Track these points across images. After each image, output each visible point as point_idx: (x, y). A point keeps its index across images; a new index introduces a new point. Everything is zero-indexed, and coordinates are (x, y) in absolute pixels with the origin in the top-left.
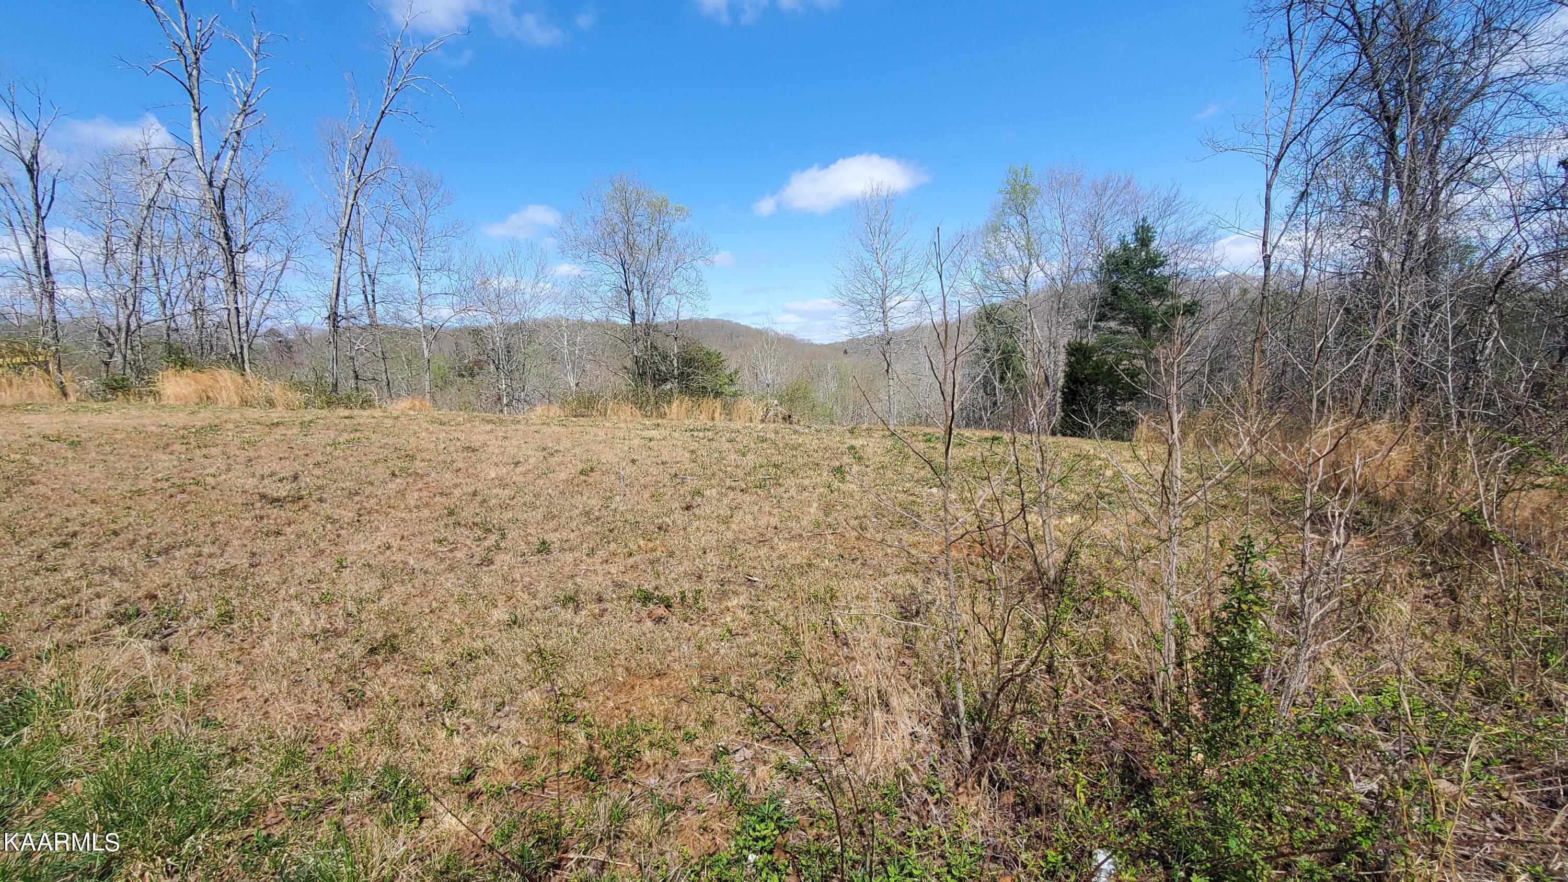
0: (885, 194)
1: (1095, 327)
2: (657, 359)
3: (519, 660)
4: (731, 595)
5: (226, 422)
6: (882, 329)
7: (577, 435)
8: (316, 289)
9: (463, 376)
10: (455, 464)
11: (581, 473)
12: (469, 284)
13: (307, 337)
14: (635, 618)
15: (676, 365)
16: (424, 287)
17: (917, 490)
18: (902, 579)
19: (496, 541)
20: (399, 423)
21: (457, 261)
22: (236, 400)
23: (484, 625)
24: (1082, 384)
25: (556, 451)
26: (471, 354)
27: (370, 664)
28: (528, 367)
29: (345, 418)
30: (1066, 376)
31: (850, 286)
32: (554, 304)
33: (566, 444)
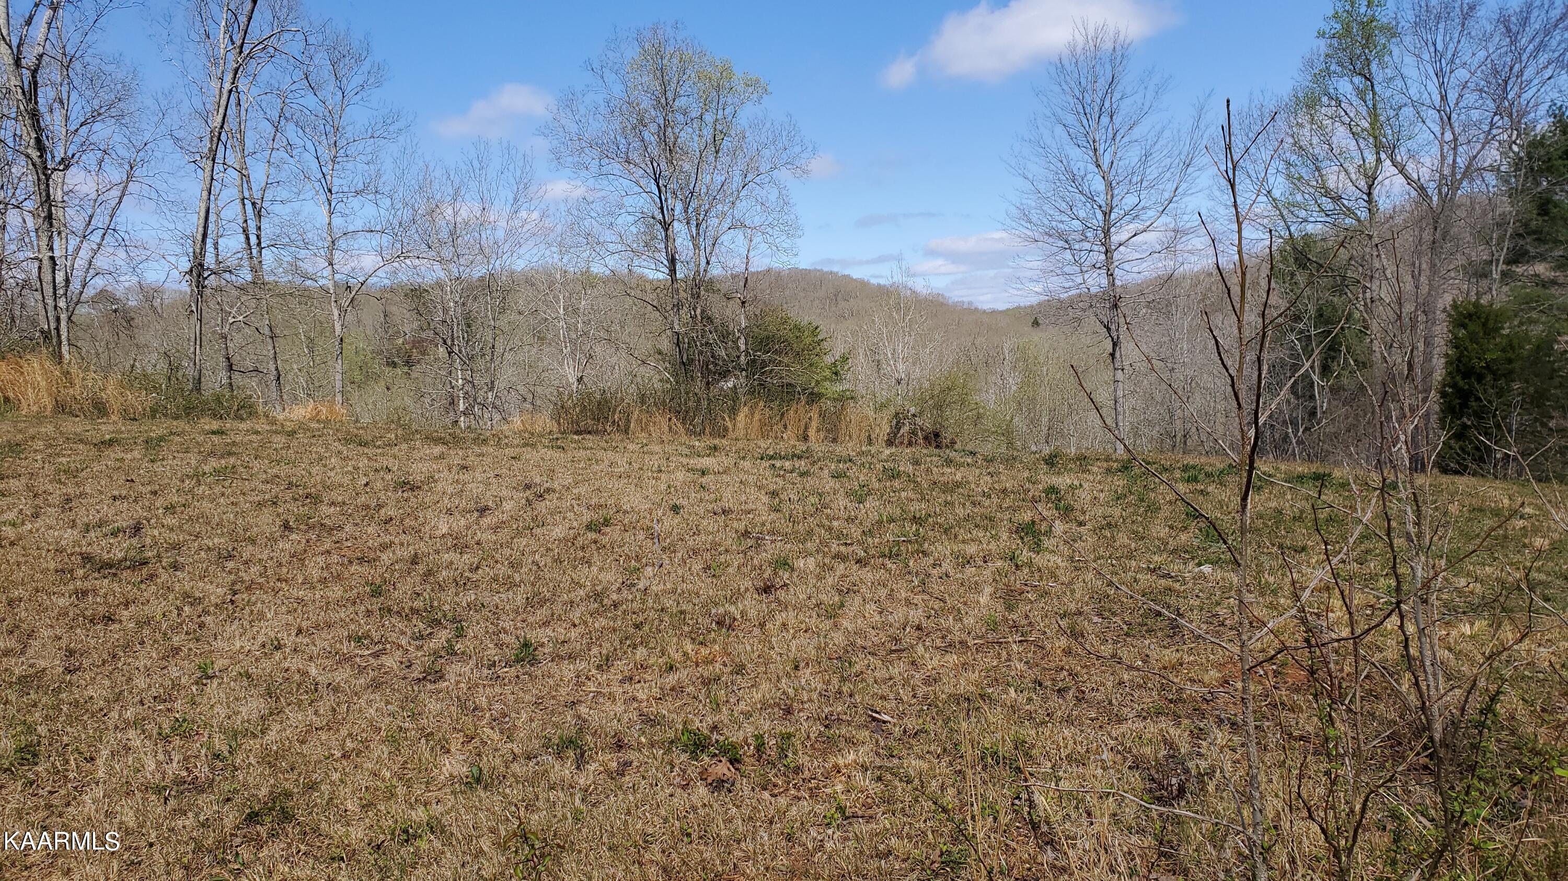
0: (1108, 46)
1: (1504, 274)
2: (712, 337)
3: (485, 844)
4: (842, 745)
5: (33, 438)
6: (1104, 282)
7: (582, 465)
8: (172, 227)
9: (394, 365)
10: (383, 511)
11: (589, 527)
12: (407, 214)
13: (158, 302)
14: (678, 779)
15: (743, 347)
16: (337, 221)
17: (1175, 568)
18: (1152, 729)
19: (448, 641)
20: (295, 443)
21: (388, 176)
22: (48, 402)
23: (428, 783)
24: (1480, 378)
25: (548, 490)
26: (409, 326)
27: (248, 840)
28: (499, 349)
29: (213, 433)
30: (1448, 363)
31: (1046, 207)
32: (543, 246)
33: (563, 478)
